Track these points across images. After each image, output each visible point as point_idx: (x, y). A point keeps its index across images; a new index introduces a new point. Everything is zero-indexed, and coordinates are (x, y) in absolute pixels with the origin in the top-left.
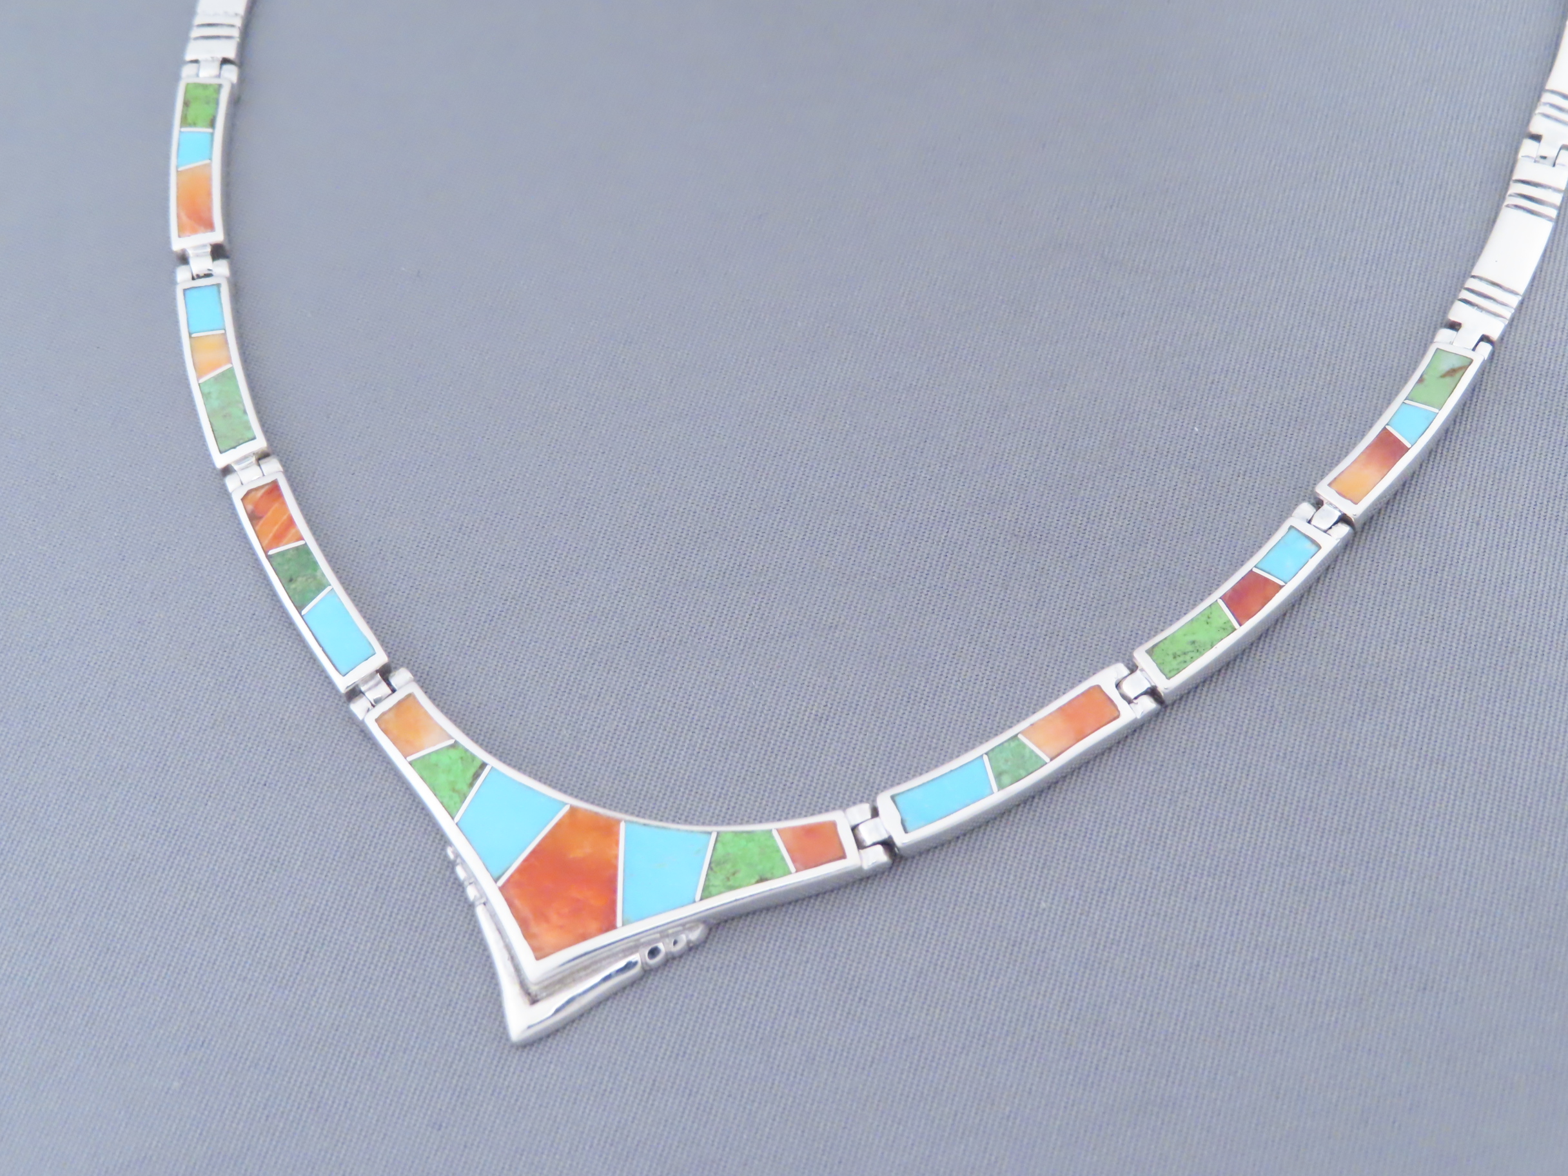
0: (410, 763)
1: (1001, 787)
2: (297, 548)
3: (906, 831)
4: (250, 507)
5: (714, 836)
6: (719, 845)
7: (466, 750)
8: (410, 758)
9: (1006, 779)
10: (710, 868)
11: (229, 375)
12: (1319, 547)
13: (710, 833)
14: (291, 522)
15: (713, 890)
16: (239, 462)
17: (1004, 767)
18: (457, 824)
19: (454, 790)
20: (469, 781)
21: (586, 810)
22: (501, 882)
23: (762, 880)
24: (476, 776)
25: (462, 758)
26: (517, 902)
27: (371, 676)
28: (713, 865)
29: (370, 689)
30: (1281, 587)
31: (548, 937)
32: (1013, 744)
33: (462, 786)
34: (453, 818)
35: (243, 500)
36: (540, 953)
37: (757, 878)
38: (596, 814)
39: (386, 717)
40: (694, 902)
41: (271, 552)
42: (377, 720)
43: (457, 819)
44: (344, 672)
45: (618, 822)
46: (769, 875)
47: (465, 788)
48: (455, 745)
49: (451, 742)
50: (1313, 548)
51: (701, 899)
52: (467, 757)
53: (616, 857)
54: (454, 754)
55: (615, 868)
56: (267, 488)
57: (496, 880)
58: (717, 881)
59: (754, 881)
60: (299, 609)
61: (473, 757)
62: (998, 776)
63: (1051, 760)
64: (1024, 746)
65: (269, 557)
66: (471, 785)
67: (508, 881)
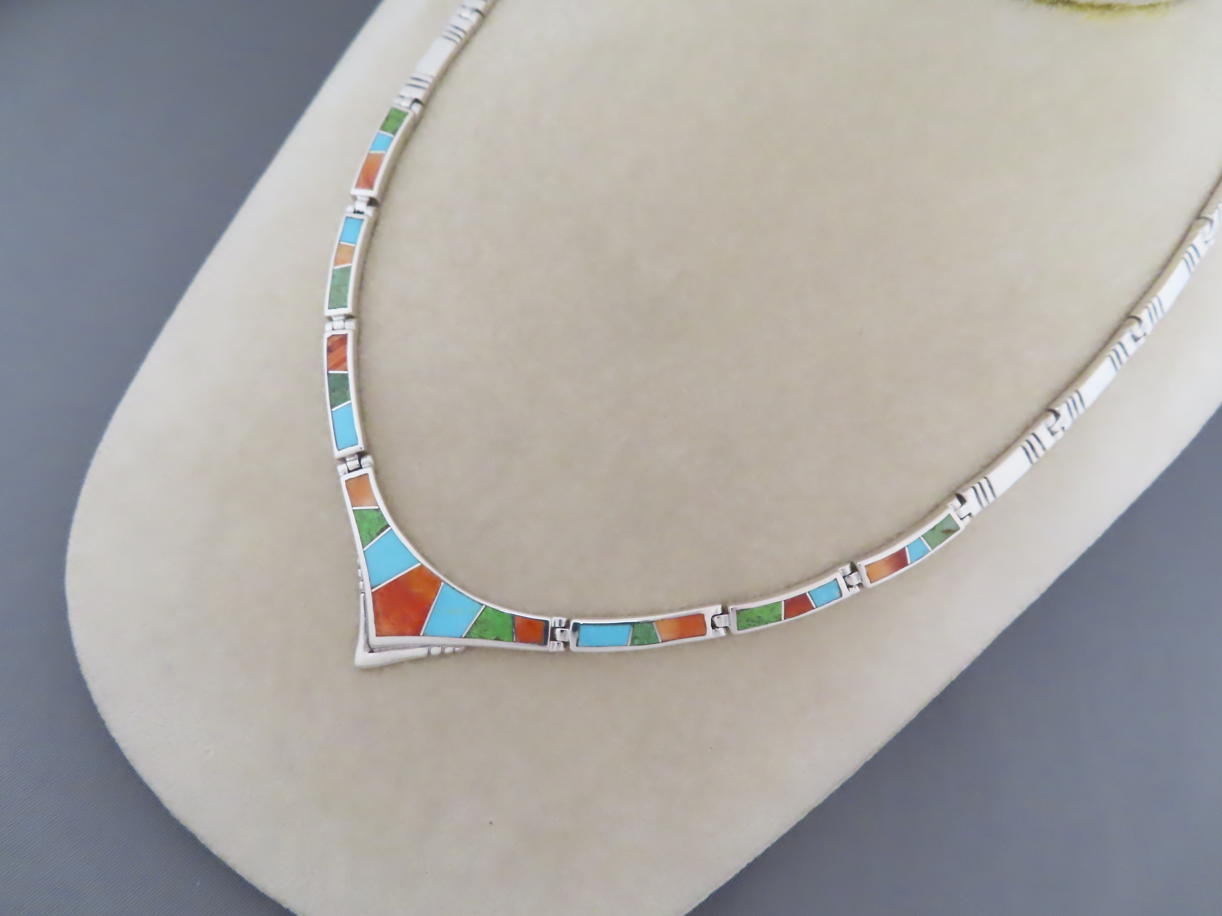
0: (353, 510)
1: (632, 644)
2: (343, 375)
3: (577, 645)
4: (330, 344)
5: (484, 606)
6: (484, 613)
7: (382, 515)
8: (354, 508)
9: (636, 641)
10: (475, 623)
11: (348, 270)
12: (841, 596)
13: (482, 605)
14: (344, 360)
15: (472, 635)
16: (335, 316)
17: (638, 635)
18: (364, 551)
19: (369, 533)
20: (378, 532)
21: (428, 569)
22: (374, 590)
23: (497, 639)
24: (382, 530)
25: (379, 518)
26: (378, 604)
27: (352, 455)
28: (477, 622)
29: (350, 461)
30: (814, 608)
31: (386, 628)
32: (649, 625)
33: (374, 533)
34: (363, 548)
35: (328, 339)
36: (379, 634)
37: (495, 637)
38: (432, 573)
39: (351, 481)
40: (461, 637)
41: (330, 372)
42: (346, 481)
43: (365, 549)
44: (339, 448)
45: (441, 581)
46: (501, 638)
47: (375, 535)
48: (378, 510)
49: (377, 507)
50: (838, 594)
51: (464, 637)
52: (382, 518)
53: (434, 599)
54: (376, 514)
55: (430, 605)
56: (340, 337)
57: (372, 588)
58: (475, 631)
59: (493, 638)
60: (332, 407)
61: (384, 520)
62: (634, 638)
63: (662, 642)
64: (653, 629)
65: (328, 374)
66: (378, 534)
67: (377, 591)
